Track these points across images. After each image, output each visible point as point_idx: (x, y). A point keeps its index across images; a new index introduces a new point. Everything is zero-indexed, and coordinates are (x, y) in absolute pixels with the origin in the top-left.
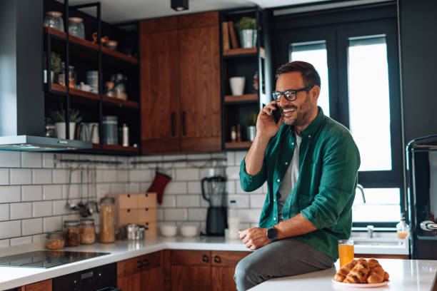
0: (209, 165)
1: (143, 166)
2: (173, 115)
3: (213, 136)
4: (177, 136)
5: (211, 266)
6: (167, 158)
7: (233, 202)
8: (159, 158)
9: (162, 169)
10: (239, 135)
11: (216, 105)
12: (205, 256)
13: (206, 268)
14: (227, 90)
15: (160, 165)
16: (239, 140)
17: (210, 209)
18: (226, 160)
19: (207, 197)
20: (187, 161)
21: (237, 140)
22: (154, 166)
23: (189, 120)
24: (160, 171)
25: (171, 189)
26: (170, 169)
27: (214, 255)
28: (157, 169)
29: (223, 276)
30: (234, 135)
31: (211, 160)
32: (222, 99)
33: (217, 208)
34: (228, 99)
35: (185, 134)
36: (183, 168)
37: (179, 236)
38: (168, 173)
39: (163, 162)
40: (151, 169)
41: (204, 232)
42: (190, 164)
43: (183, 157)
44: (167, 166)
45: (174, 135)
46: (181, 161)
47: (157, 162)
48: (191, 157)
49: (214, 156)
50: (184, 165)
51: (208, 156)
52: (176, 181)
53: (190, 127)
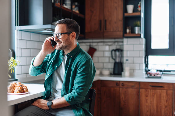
0: (114, 44)
1: (83, 44)
2: (100, 21)
3: (118, 31)
4: (102, 31)
5: (120, 88)
6: (94, 41)
7: (127, 60)
8: (91, 41)
9: (92, 45)
10: (130, 31)
11: (121, 17)
12: (117, 83)
13: (117, 88)
14: (125, 10)
15: (91, 44)
16: (130, 33)
17: (115, 63)
18: (122, 42)
19: (114, 58)
20: (104, 42)
21: (129, 33)
22: (88, 44)
23: (108, 23)
24: (91, 46)
25: (96, 54)
26: (96, 45)
27: (121, 83)
28: (90, 45)
29: (125, 92)
30: (128, 31)
31: (115, 42)
32: (124, 15)
33: (118, 63)
34: (126, 14)
35: (106, 30)
36: (101, 45)
37: (101, 74)
38: (95, 47)
39: (93, 42)
40: (87, 45)
41: (112, 73)
42: (105, 44)
43: (102, 40)
44: (94, 44)
45: (101, 30)
46: (101, 42)
47: (90, 42)
48: (105, 40)
49: (116, 40)
50: (102, 44)
51: (113, 40)
52: (99, 51)
53: (108, 27)
